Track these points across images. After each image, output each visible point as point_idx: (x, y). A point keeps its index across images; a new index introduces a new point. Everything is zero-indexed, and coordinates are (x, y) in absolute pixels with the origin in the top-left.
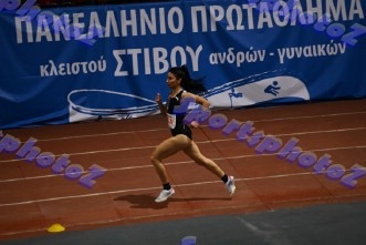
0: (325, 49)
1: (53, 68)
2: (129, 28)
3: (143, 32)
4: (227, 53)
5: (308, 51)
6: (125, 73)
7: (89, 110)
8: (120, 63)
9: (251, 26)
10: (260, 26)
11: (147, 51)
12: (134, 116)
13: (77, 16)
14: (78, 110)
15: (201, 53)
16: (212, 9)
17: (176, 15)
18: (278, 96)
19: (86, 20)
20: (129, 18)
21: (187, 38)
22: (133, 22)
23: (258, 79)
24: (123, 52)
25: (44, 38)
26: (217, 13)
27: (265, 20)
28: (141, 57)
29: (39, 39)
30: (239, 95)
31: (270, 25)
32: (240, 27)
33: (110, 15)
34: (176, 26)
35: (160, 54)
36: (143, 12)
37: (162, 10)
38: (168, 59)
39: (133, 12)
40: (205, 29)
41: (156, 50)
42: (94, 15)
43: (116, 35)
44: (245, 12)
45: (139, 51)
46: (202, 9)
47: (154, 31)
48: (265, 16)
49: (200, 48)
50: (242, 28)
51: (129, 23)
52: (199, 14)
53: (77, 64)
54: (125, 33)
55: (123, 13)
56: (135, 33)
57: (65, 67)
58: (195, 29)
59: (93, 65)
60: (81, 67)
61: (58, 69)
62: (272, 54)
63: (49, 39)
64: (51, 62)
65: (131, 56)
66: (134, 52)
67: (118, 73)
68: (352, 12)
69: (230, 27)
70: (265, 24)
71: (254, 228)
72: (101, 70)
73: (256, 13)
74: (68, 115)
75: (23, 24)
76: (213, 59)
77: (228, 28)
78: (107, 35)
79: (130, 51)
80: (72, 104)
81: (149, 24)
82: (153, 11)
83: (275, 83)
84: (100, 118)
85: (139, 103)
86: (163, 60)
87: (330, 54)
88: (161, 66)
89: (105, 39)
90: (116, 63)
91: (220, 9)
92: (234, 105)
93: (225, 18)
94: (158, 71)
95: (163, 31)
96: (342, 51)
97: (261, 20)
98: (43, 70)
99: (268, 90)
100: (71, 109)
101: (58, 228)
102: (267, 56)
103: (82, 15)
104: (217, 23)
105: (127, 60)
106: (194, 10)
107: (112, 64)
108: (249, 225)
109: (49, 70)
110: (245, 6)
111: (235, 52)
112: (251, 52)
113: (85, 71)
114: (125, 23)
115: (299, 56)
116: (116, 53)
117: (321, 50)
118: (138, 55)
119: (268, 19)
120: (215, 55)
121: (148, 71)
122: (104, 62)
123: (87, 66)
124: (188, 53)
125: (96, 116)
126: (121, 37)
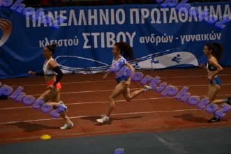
0: (209, 37)
1: (47, 42)
2: (93, 20)
3: (101, 23)
4: (150, 37)
5: (198, 38)
6: (89, 47)
7: (67, 68)
8: (87, 41)
9: (165, 22)
10: (170, 22)
11: (103, 34)
12: (94, 72)
13: (62, 12)
14: (61, 68)
15: (135, 36)
16: (143, 11)
17: (120, 14)
18: (180, 63)
19: (67, 15)
20: (93, 14)
21: (127, 27)
22: (95, 17)
23: (168, 53)
24: (89, 34)
25: (42, 24)
26: (145, 13)
27: (173, 18)
28: (99, 38)
29: (39, 25)
30: (157, 62)
31: (177, 21)
32: (159, 22)
33: (82, 12)
34: (121, 19)
35: (111, 36)
36: (101, 11)
37: (112, 10)
38: (115, 39)
39: (95, 11)
40: (138, 22)
41: (108, 34)
42: (72, 12)
43: (85, 24)
44: (162, 13)
45: (98, 34)
46: (136, 10)
47: (107, 23)
48: (173, 16)
49: (134, 34)
50: (160, 22)
51: (92, 17)
52: (134, 13)
53: (61, 40)
54: (90, 23)
55: (90, 11)
56: (96, 23)
58: (132, 22)
59: (70, 42)
60: (63, 42)
61: (50, 43)
62: (177, 38)
64: (46, 39)
66: (95, 35)
67: (85, 47)
69: (153, 22)
70: (174, 21)
71: (163, 141)
72: (75, 44)
73: (168, 14)
76: (142, 40)
77: (152, 22)
78: (80, 24)
79: (93, 34)
81: (105, 18)
82: (107, 10)
83: (178, 55)
84: (74, 72)
85: (97, 65)
86: (112, 39)
87: (211, 39)
88: (111, 43)
89: (78, 26)
90: (84, 41)
91: (147, 11)
92: (153, 68)
93: (150, 16)
94: (109, 46)
95: (113, 23)
96: (219, 38)
97: (171, 18)
98: (41, 44)
99: (174, 59)
101: (47, 137)
102: (174, 39)
103: (65, 12)
104: (145, 19)
105: (91, 39)
106: (132, 11)
107: (82, 41)
108: (160, 139)
109: (44, 43)
110: (162, 10)
111: (155, 37)
112: (165, 37)
113: (66, 45)
114: (90, 17)
115: (193, 40)
116: (85, 35)
117: (206, 37)
118: (98, 36)
119: (175, 18)
120: (143, 38)
121: (103, 46)
122: (77, 40)
123: (67, 42)
124: (127, 36)
125: (71, 72)
126: (88, 26)
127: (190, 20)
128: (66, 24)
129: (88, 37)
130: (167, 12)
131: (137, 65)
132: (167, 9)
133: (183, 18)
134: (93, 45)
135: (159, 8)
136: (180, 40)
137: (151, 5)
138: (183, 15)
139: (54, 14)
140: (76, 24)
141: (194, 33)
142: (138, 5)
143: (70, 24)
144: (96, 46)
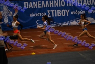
1: (33, 14)
3: (55, 6)
4: (76, 11)
6: (50, 16)
8: (49, 14)
11: (56, 11)
12: (52, 27)
13: (39, 2)
14: (39, 25)
17: (63, 2)
19: (41, 3)
20: (51, 2)
22: (53, 4)
24: (50, 11)
28: (54, 12)
29: (30, 8)
30: (78, 22)
33: (47, 2)
34: (63, 5)
35: (59, 12)
36: (55, 1)
37: (60, 1)
38: (61, 13)
39: (53, 1)
40: (70, 5)
41: (58, 10)
42: (43, 2)
44: (80, 1)
45: (54, 11)
47: (58, 6)
48: (85, 2)
49: (69, 10)
51: (51, 4)
53: (39, 14)
54: (50, 6)
56: (53, 6)
57: (36, 14)
58: (68, 5)
60: (40, 14)
61: (34, 15)
62: (87, 12)
63: (32, 8)
65: (52, 12)
66: (53, 11)
67: (49, 16)
71: (82, 55)
72: (44, 15)
74: (36, 26)
75: (26, 4)
76: (72, 13)
78: (46, 7)
79: (52, 11)
80: (37, 24)
81: (56, 4)
82: (57, 1)
83: (87, 19)
88: (59, 14)
90: (48, 14)
94: (58, 16)
95: (60, 6)
98: (31, 15)
100: (37, 25)
101: (34, 54)
102: (85, 12)
103: (40, 2)
107: (47, 14)
108: (80, 54)
109: (32, 15)
111: (77, 11)
112: (82, 11)
113: (41, 15)
114: (50, 4)
115: (93, 12)
116: (48, 11)
120: (73, 12)
121: (56, 16)
122: (45, 13)
123: (41, 14)
124: (66, 12)
126: (49, 7)
127: (92, 4)
128: (40, 7)
129: (50, 12)
130: (82, 1)
131: (70, 23)
133: (89, 3)
136: (88, 12)
139: (35, 3)
140: (45, 7)
143: (42, 7)
144: (53, 16)
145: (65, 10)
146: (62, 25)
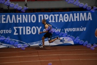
0: (79, 29)
2: (19, 20)
3: (24, 22)
5: (74, 30)
6: (17, 34)
7: (5, 45)
8: (16, 31)
9: (57, 21)
10: (59, 21)
11: (24, 28)
14: (1, 44)
15: (41, 29)
16: (45, 16)
17: (34, 17)
18: (64, 43)
19: (6, 17)
20: (19, 17)
21: (37, 24)
22: (20, 19)
24: (17, 27)
26: (46, 17)
27: (61, 20)
30: (52, 42)
31: (63, 21)
32: (53, 21)
33: (13, 16)
34: (34, 20)
35: (28, 29)
36: (24, 16)
37: (29, 15)
38: (31, 30)
39: (21, 16)
41: (27, 27)
42: (8, 16)
43: (15, 22)
44: (55, 17)
45: (22, 27)
46: (42, 15)
47: (27, 21)
48: (61, 18)
49: (41, 27)
50: (54, 22)
51: (19, 19)
52: (41, 17)
53: (2, 30)
54: (18, 22)
55: (18, 16)
56: (21, 22)
58: (40, 21)
59: (7, 31)
60: (3, 31)
62: (63, 30)
65: (19, 29)
66: (20, 28)
68: (88, 18)
70: (61, 21)
72: (10, 33)
73: (58, 17)
77: (50, 22)
78: (12, 22)
79: (19, 27)
81: (25, 19)
82: (27, 15)
83: (63, 39)
84: (8, 47)
85: (20, 43)
86: (29, 30)
87: (81, 31)
88: (28, 32)
89: (11, 23)
90: (15, 31)
91: (47, 16)
92: (50, 45)
93: (49, 18)
94: (27, 33)
95: (30, 22)
96: (85, 30)
97: (60, 20)
99: (61, 41)
102: (61, 30)
103: (4, 16)
105: (18, 30)
106: (39, 16)
107: (13, 31)
110: (55, 15)
112: (56, 29)
113: (5, 33)
114: (18, 19)
115: (71, 31)
116: (15, 28)
117: (78, 29)
118: (22, 29)
119: (62, 19)
121: (24, 33)
122: (11, 30)
123: (5, 31)
124: (37, 29)
125: (7, 47)
126: (16, 23)
127: (70, 21)
128: (5, 22)
129: (16, 29)
130: (58, 16)
132: (58, 15)
134: (19, 33)
135: (53, 14)
137: (49, 13)
138: (66, 18)
140: (10, 22)
141: (72, 27)
142: (42, 13)
143: (7, 22)
144: (21, 34)
145: (36, 27)
146: (31, 45)
